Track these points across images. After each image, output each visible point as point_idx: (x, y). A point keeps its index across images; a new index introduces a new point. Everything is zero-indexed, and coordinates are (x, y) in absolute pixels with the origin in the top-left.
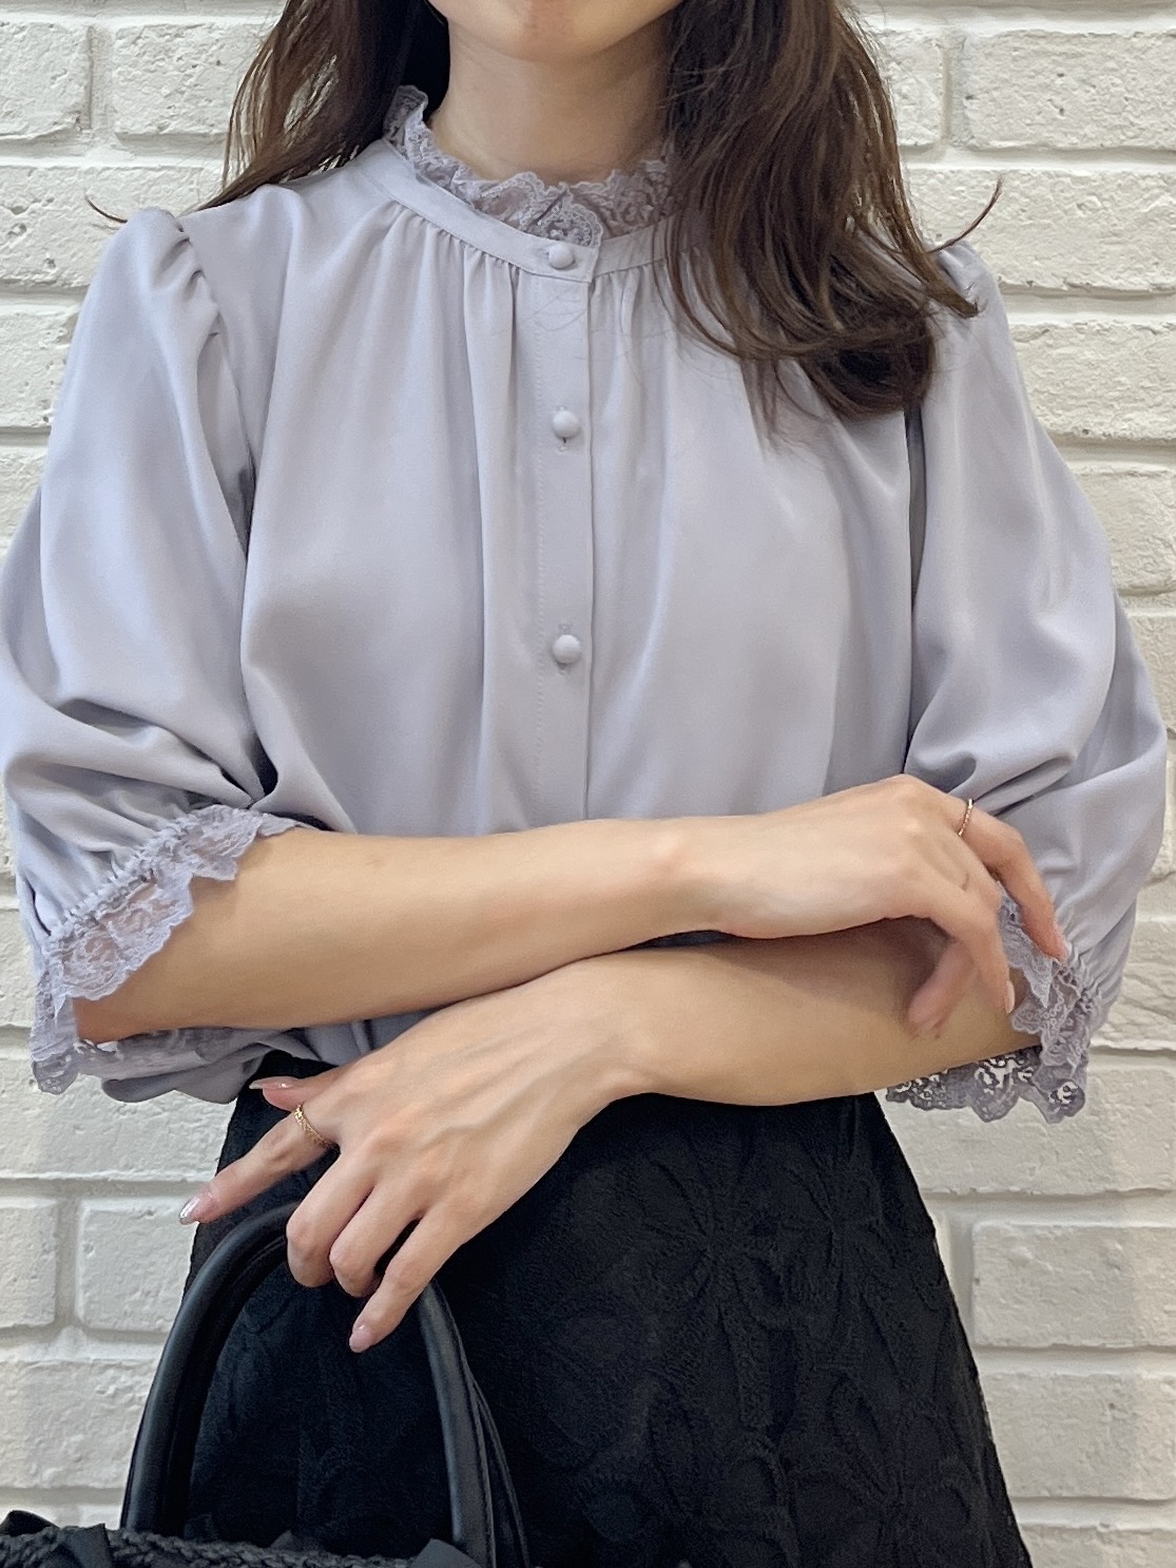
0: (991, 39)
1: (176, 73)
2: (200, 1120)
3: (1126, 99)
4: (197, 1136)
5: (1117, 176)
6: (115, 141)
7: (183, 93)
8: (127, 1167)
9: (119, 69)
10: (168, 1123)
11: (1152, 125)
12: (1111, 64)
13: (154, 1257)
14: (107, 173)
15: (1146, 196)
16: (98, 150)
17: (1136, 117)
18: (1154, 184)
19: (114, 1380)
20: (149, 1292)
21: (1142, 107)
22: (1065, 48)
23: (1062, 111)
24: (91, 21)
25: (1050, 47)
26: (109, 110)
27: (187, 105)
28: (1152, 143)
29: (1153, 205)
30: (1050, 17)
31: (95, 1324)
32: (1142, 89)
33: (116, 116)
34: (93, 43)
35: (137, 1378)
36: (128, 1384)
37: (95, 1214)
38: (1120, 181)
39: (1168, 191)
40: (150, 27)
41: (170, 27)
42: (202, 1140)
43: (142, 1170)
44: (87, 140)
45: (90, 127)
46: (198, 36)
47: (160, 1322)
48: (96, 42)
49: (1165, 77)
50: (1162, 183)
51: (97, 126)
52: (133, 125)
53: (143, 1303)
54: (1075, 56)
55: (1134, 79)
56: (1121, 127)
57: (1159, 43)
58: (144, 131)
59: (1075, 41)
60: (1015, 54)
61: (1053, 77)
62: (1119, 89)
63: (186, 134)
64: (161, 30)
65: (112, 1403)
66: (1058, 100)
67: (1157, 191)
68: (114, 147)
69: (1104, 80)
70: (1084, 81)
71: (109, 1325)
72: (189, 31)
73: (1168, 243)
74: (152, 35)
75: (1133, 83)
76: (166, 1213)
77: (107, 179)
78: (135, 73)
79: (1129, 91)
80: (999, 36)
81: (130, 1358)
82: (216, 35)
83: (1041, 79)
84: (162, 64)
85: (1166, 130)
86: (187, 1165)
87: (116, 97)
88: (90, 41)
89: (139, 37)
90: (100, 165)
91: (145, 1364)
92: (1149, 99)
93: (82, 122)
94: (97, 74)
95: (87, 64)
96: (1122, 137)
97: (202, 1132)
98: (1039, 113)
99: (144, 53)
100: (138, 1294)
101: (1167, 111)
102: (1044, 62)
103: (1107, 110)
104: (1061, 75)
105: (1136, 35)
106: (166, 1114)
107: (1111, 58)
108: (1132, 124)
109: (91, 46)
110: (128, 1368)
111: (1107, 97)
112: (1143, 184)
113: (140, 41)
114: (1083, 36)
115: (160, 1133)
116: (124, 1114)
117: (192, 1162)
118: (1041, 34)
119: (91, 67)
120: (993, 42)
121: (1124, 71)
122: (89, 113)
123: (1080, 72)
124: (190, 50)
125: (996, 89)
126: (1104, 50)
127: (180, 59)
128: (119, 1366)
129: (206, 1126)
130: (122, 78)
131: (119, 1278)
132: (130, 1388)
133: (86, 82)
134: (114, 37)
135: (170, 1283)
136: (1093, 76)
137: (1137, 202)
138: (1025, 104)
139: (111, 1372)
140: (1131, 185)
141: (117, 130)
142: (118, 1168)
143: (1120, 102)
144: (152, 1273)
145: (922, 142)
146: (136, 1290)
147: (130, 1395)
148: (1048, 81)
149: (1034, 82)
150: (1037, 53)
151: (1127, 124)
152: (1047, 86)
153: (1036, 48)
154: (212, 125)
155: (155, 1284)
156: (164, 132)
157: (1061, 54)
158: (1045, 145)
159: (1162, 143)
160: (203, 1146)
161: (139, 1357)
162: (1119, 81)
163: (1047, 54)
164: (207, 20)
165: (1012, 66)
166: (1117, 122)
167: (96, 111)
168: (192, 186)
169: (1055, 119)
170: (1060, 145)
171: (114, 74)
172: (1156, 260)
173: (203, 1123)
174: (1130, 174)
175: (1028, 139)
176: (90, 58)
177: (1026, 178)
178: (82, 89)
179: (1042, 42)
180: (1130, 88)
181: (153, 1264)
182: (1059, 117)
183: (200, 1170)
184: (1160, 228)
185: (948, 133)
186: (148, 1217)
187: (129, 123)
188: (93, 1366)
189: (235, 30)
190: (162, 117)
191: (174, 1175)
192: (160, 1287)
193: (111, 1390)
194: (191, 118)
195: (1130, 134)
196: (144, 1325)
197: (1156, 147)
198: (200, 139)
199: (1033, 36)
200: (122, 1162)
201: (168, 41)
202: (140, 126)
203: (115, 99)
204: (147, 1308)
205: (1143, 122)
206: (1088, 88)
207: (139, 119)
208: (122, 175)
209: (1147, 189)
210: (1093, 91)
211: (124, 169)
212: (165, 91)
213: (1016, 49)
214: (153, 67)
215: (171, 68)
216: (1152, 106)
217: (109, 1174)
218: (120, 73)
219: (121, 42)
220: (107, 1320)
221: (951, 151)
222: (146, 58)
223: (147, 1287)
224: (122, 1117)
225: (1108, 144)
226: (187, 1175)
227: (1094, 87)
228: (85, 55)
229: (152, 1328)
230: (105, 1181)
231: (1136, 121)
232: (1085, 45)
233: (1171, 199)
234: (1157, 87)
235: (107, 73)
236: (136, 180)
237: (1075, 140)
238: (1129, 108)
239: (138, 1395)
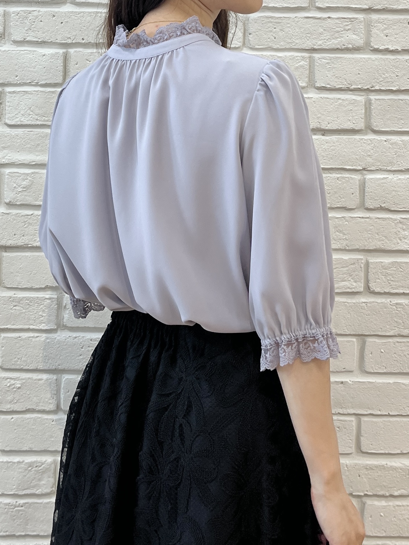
0: (256, 18)
1: (29, 24)
2: (34, 312)
3: (293, 35)
4: (33, 316)
5: (290, 56)
6: (12, 43)
7: (31, 29)
8: (13, 325)
9: (13, 22)
10: (25, 313)
11: (299, 42)
12: (289, 25)
13: (21, 349)
14: (10, 51)
15: (297, 61)
16: (7, 45)
17: (295, 40)
18: (299, 58)
19: (9, 382)
20: (19, 359)
21: (297, 37)
22: (277, 21)
23: (275, 38)
24: (5, 9)
25: (272, 20)
26: (10, 34)
27: (32, 33)
28: (299, 47)
29: (299, 64)
30: (272, 12)
31: (5, 367)
32: (297, 32)
33: (12, 35)
34: (5, 14)
35: (16, 382)
36: (13, 383)
37: (5, 337)
38: (290, 57)
39: (303, 60)
40: (22, 11)
41: (27, 11)
42: (34, 317)
43: (17, 326)
44: (3, 42)
45: (4, 39)
46: (35, 13)
47: (22, 366)
48: (6, 14)
49: (303, 29)
50: (302, 58)
51: (6, 38)
52: (17, 38)
53: (18, 361)
54: (279, 23)
55: (295, 29)
56: (291, 43)
57: (302, 20)
58: (20, 40)
59: (279, 19)
60: (262, 22)
61: (273, 28)
62: (291, 32)
63: (32, 41)
64: (24, 12)
65: (9, 388)
66: (274, 35)
67: (300, 60)
68: (11, 44)
69: (287, 30)
70: (281, 30)
71: (8, 367)
72: (33, 12)
73: (303, 74)
74: (23, 13)
75: (295, 31)
76: (24, 337)
77: (9, 53)
78: (17, 23)
79: (293, 33)
80: (259, 17)
81: (14, 376)
82: (40, 13)
83: (270, 29)
84: (25, 21)
85: (303, 44)
86: (30, 324)
87: (12, 30)
88: (4, 14)
89: (18, 14)
90: (7, 49)
91: (18, 378)
92: (299, 35)
93: (2, 37)
94: (6, 24)
95: (4, 21)
96: (291, 45)
97: (34, 315)
98: (269, 39)
99: (20, 18)
100: (16, 359)
101: (304, 39)
102: (271, 24)
103: (287, 38)
104: (275, 28)
105: (296, 17)
106: (24, 310)
107: (289, 23)
108: (294, 42)
109: (5, 16)
110: (13, 379)
111: (287, 34)
112: (297, 58)
113: (19, 14)
114: (281, 17)
115: (23, 315)
116: (13, 310)
117: (32, 323)
118: (270, 17)
119: (5, 22)
120: (257, 19)
121: (292, 27)
122: (4, 35)
123: (280, 27)
124: (33, 17)
125: (257, 32)
126: (287, 21)
127: (30, 20)
128: (11, 378)
129: (36, 313)
130: (14, 25)
131: (11, 355)
132: (14, 384)
133: (3, 26)
134: (11, 13)
135: (25, 356)
136: (284, 28)
137: (295, 63)
138: (265, 36)
139: (8, 380)
140: (293, 58)
141: (12, 40)
142: (11, 325)
143: (291, 36)
144: (20, 353)
145: (237, 46)
146: (16, 358)
147: (14, 386)
148: (271, 30)
149: (267, 30)
150: (269, 22)
151: (293, 42)
152: (271, 31)
153: (269, 20)
154: (39, 39)
155: (21, 356)
156: (26, 40)
157: (275, 22)
158: (270, 47)
159: (302, 47)
160: (35, 319)
161: (16, 376)
162: (291, 30)
163: (271, 22)
164: (38, 9)
165: (262, 25)
166: (290, 41)
167: (6, 34)
168: (33, 56)
169: (273, 40)
170: (274, 47)
171: (11, 24)
172: (300, 79)
173: (35, 313)
174: (293, 55)
175: (266, 45)
176: (5, 19)
177: (265, 56)
178: (2, 28)
179: (270, 19)
180: (294, 32)
181: (20, 351)
182: (274, 40)
183: (34, 325)
184: (301, 70)
185: (244, 44)
186: (19, 338)
187: (15, 38)
188: (3, 378)
189: (46, 12)
190: (25, 36)
191: (27, 327)
192: (22, 357)
193: (9, 385)
194: (33, 37)
195: (293, 45)
196: (18, 367)
197: (300, 48)
198: (36, 42)
199: (267, 17)
200: (12, 323)
201: (27, 15)
202: (19, 39)
203: (12, 31)
204: (18, 363)
205: (297, 41)
206: (282, 32)
207: (19, 36)
208: (14, 52)
209: (297, 60)
210: (283, 32)
211: (15, 50)
212: (26, 29)
213: (263, 21)
214: (22, 22)
215: (28, 22)
216: (300, 37)
217: (9, 326)
218: (13, 23)
219: (13, 15)
220: (7, 366)
221: (245, 49)
222: (20, 19)
223: (19, 357)
224: (12, 311)
225: (287, 47)
226: (30, 327)
227: (284, 31)
228: (3, 18)
229: (20, 368)
230: (7, 328)
231: (295, 41)
232: (282, 20)
233: (304, 62)
234: (301, 32)
235: (9, 23)
236: (17, 54)
237: (278, 46)
238: (293, 37)
239: (16, 386)
